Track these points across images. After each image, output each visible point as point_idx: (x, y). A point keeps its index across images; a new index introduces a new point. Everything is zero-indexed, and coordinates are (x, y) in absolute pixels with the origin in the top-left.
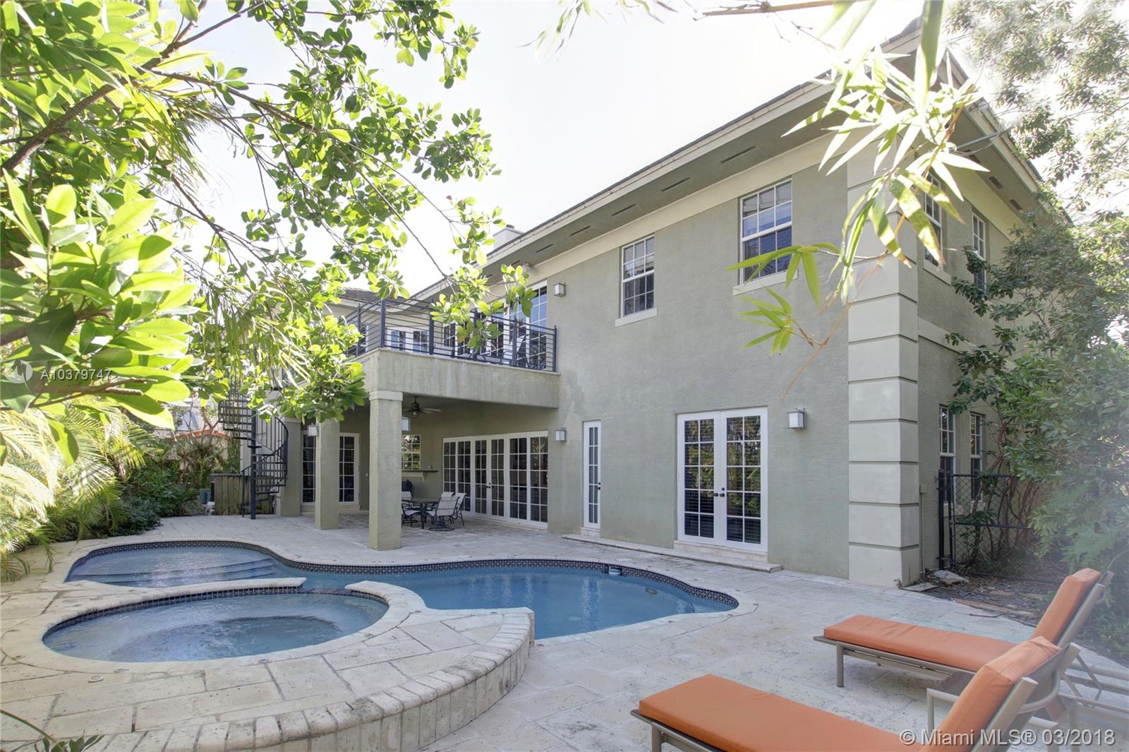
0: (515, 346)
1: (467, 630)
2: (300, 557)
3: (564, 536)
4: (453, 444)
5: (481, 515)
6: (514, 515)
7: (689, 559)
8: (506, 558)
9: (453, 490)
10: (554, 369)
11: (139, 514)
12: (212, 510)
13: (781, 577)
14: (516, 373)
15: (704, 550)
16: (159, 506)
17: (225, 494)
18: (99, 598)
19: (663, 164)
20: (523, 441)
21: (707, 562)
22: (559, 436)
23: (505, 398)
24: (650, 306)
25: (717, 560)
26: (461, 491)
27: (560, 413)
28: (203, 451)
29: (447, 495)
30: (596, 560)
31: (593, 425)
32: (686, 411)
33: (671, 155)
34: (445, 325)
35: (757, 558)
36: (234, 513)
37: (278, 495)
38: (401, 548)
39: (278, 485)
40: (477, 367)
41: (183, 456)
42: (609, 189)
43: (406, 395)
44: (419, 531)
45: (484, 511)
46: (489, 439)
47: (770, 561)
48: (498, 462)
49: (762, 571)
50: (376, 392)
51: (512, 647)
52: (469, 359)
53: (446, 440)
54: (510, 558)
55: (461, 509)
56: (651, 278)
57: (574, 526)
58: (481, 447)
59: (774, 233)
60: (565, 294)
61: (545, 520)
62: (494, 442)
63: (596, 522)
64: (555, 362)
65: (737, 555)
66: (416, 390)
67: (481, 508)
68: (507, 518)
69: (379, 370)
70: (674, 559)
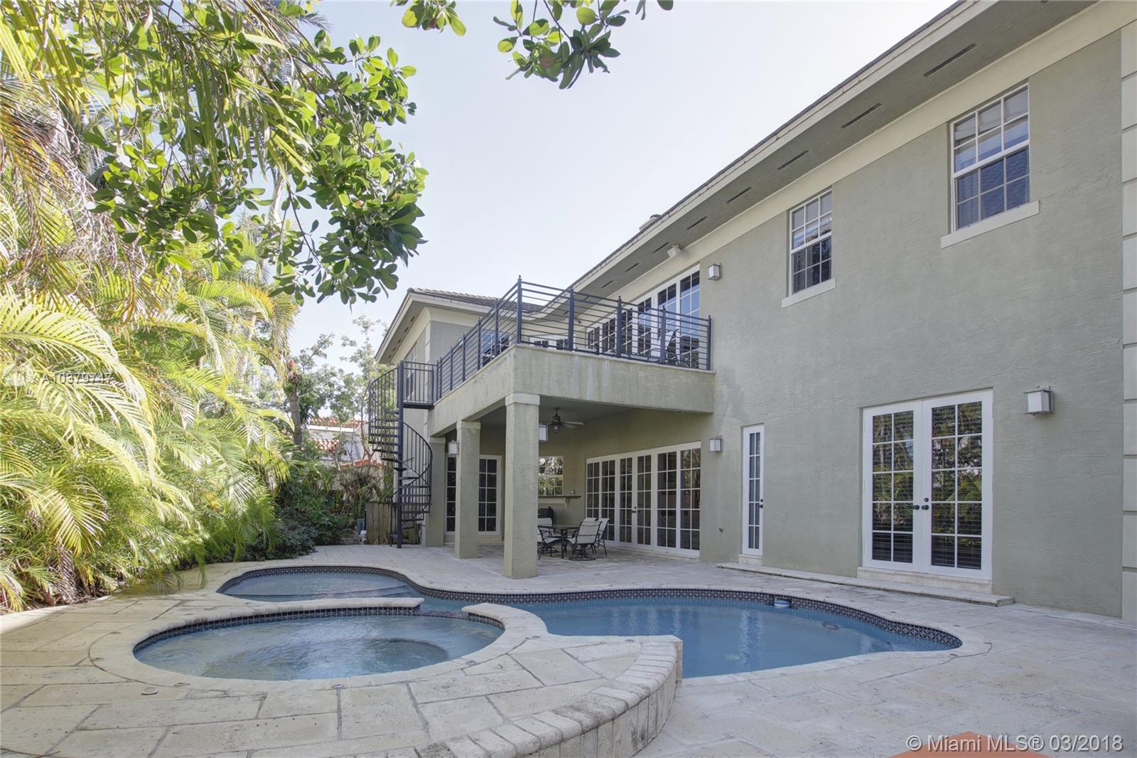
0: (663, 341)
1: (593, 660)
2: (432, 583)
3: (719, 565)
4: (597, 464)
5: (626, 544)
6: (661, 543)
7: (879, 589)
8: (650, 587)
9: (596, 516)
10: (709, 367)
11: (294, 538)
12: (364, 539)
13: (1014, 611)
14: (666, 371)
15: (898, 578)
16: (315, 533)
17: (376, 522)
18: (214, 608)
19: (845, 88)
20: (672, 456)
21: (904, 593)
22: (713, 446)
23: (653, 402)
24: (827, 276)
25: (918, 590)
26: (604, 516)
27: (715, 417)
28: (362, 480)
29: (589, 521)
30: (758, 590)
31: (754, 430)
32: (873, 403)
33: (856, 75)
34: (589, 330)
35: (976, 588)
36: (383, 542)
37: (424, 523)
38: (536, 576)
39: (423, 512)
40: (621, 365)
41: (345, 487)
42: (775, 134)
43: (543, 398)
44: (559, 561)
45: (629, 540)
46: (635, 456)
47: (994, 592)
48: (645, 482)
49: (984, 603)
50: (512, 395)
51: (651, 683)
52: (613, 356)
53: (590, 461)
54: (655, 587)
55: (604, 537)
56: (825, 243)
57: (731, 553)
58: (626, 464)
59: (1001, 160)
60: (720, 277)
61: (696, 547)
62: (640, 459)
63: (757, 547)
64: (709, 359)
65: (947, 585)
66: (555, 392)
67: (626, 537)
68: (654, 548)
69: (516, 369)
70: (859, 590)
